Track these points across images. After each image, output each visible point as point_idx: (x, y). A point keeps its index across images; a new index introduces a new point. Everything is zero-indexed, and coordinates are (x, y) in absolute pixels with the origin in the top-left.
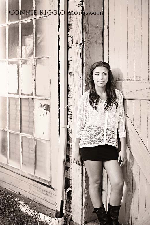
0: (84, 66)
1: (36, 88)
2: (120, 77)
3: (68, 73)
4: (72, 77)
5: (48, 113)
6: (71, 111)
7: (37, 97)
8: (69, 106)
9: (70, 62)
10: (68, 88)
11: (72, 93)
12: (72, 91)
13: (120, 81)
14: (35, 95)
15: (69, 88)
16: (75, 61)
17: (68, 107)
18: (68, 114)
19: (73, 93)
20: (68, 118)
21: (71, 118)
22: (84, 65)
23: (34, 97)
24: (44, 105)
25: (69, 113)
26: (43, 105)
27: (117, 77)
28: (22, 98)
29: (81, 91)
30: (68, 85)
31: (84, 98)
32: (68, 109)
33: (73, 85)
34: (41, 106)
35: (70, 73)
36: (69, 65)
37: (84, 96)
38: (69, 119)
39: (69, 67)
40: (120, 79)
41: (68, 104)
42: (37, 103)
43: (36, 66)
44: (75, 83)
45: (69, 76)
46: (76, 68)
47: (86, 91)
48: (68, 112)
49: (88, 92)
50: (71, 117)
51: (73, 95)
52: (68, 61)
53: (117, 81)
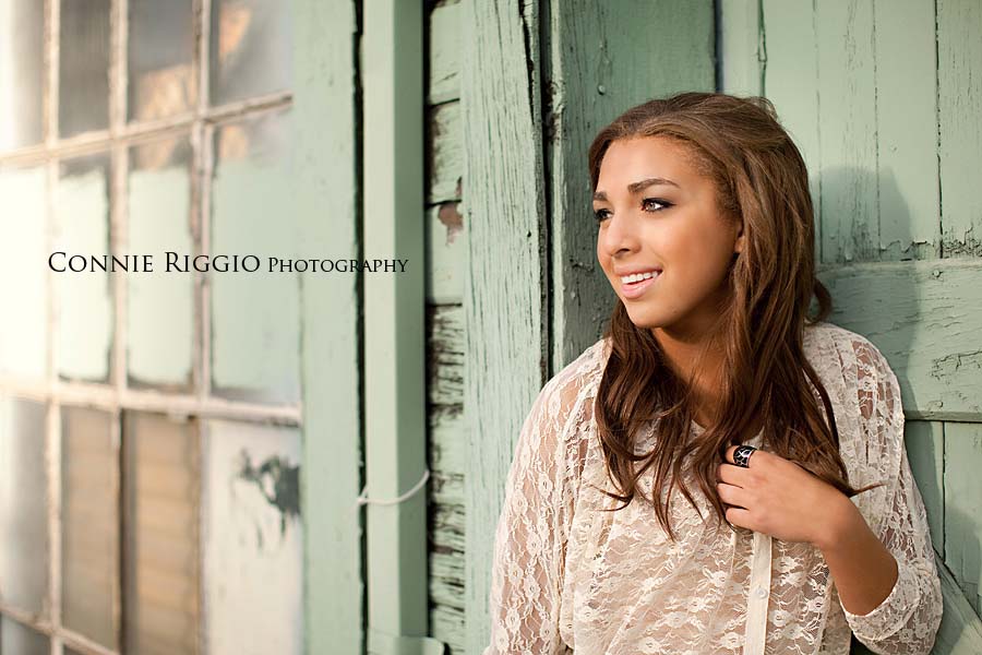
0: (559, 134)
1: (212, 336)
2: (872, 228)
3: (428, 206)
4: (461, 236)
5: (293, 528)
6: (453, 520)
7: (219, 405)
8: (442, 482)
9: (442, 117)
10: (428, 333)
11: (461, 372)
12: (458, 359)
13: (869, 266)
14: (206, 388)
15: (436, 329)
16: (484, 98)
17: (430, 487)
18: (431, 547)
19: (469, 369)
20: (429, 576)
21: (458, 584)
22: (558, 122)
23: (203, 403)
24: (266, 468)
25: (441, 538)
26: (256, 463)
27: (846, 231)
28: (135, 412)
29: (535, 353)
30: (430, 308)
31: (553, 412)
32: (432, 509)
33: (467, 303)
34: (248, 473)
35: (444, 204)
36: (437, 141)
37: (556, 398)
38: (440, 591)
39: (437, 158)
40: (875, 241)
41: (429, 460)
42: (224, 449)
43: (214, 175)
44: (480, 285)
45: (438, 228)
46: (492, 157)
47: (576, 349)
48: (431, 525)
49: (592, 363)
50: (457, 574)
51: (465, 387)
52: (429, 110)
53: (847, 262)
